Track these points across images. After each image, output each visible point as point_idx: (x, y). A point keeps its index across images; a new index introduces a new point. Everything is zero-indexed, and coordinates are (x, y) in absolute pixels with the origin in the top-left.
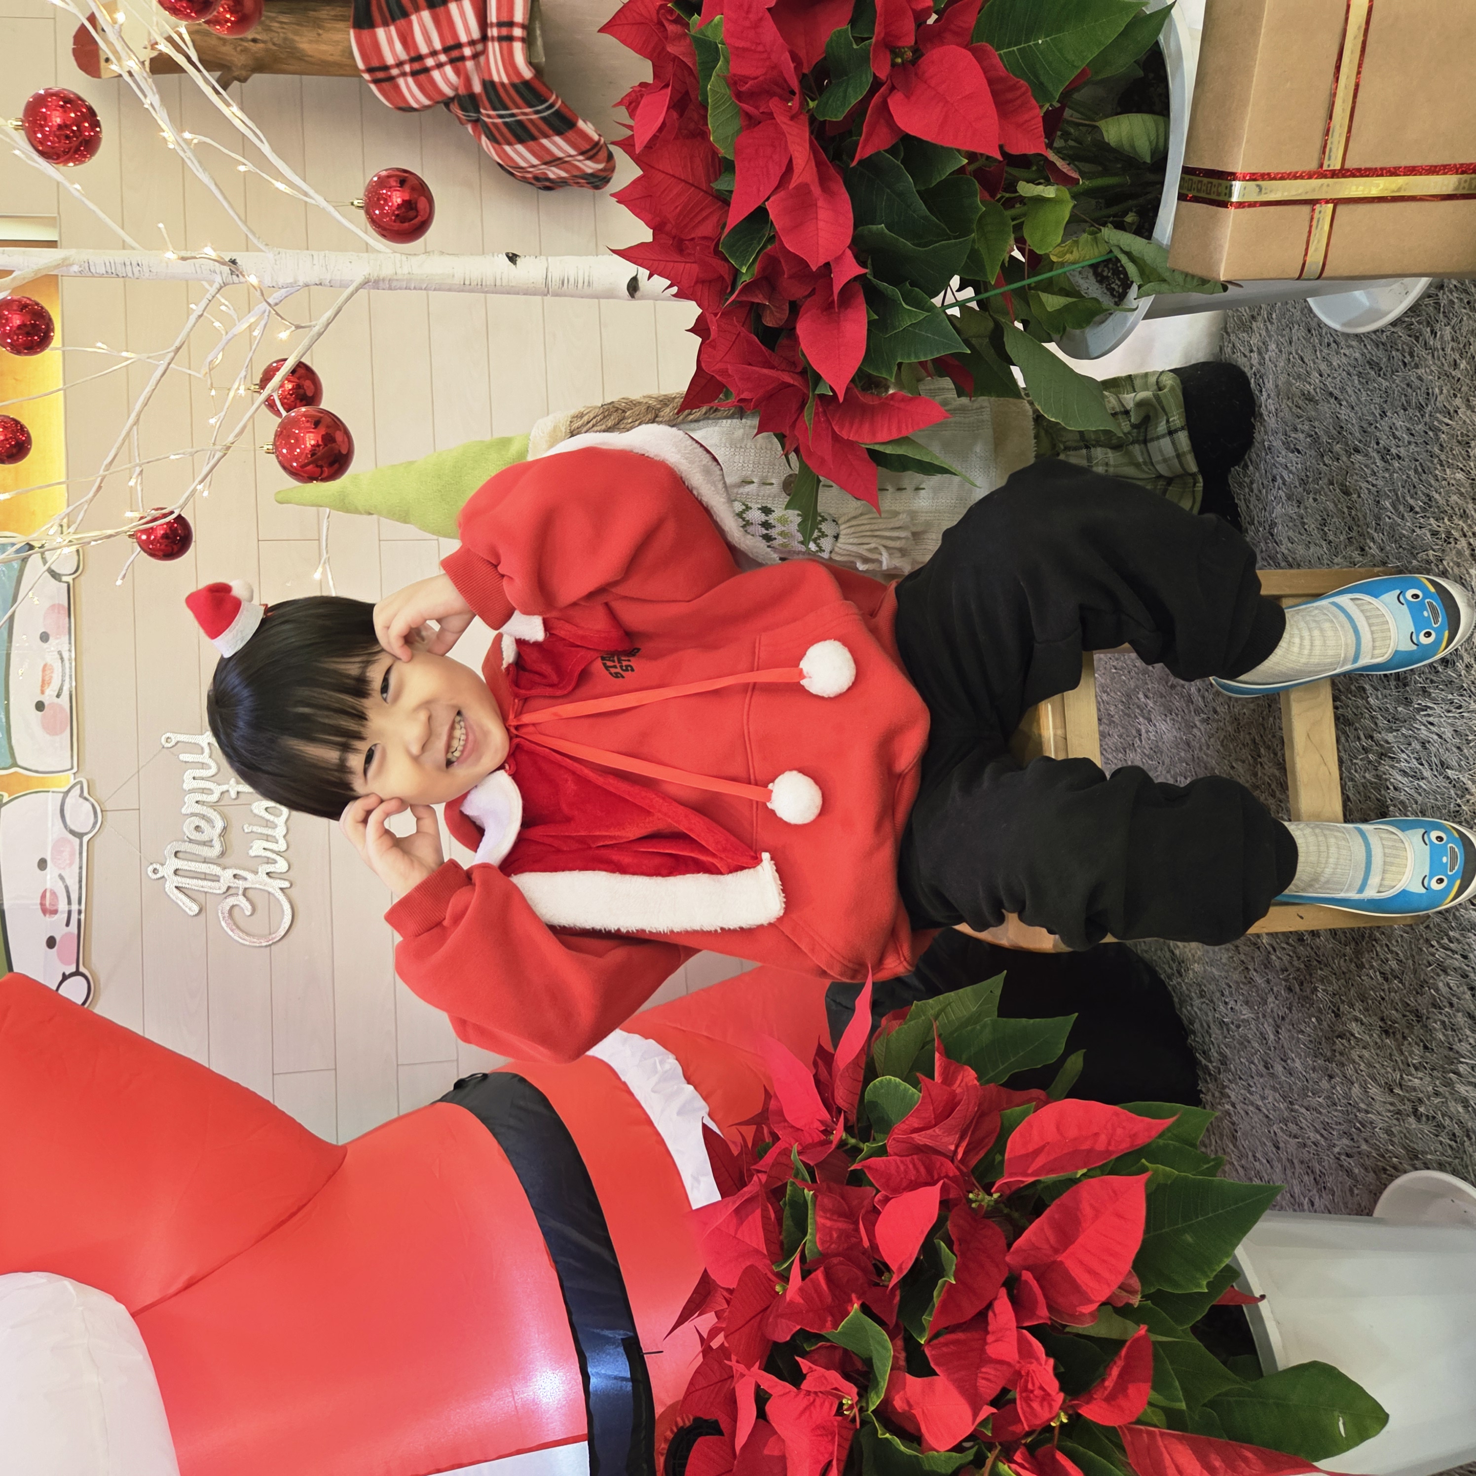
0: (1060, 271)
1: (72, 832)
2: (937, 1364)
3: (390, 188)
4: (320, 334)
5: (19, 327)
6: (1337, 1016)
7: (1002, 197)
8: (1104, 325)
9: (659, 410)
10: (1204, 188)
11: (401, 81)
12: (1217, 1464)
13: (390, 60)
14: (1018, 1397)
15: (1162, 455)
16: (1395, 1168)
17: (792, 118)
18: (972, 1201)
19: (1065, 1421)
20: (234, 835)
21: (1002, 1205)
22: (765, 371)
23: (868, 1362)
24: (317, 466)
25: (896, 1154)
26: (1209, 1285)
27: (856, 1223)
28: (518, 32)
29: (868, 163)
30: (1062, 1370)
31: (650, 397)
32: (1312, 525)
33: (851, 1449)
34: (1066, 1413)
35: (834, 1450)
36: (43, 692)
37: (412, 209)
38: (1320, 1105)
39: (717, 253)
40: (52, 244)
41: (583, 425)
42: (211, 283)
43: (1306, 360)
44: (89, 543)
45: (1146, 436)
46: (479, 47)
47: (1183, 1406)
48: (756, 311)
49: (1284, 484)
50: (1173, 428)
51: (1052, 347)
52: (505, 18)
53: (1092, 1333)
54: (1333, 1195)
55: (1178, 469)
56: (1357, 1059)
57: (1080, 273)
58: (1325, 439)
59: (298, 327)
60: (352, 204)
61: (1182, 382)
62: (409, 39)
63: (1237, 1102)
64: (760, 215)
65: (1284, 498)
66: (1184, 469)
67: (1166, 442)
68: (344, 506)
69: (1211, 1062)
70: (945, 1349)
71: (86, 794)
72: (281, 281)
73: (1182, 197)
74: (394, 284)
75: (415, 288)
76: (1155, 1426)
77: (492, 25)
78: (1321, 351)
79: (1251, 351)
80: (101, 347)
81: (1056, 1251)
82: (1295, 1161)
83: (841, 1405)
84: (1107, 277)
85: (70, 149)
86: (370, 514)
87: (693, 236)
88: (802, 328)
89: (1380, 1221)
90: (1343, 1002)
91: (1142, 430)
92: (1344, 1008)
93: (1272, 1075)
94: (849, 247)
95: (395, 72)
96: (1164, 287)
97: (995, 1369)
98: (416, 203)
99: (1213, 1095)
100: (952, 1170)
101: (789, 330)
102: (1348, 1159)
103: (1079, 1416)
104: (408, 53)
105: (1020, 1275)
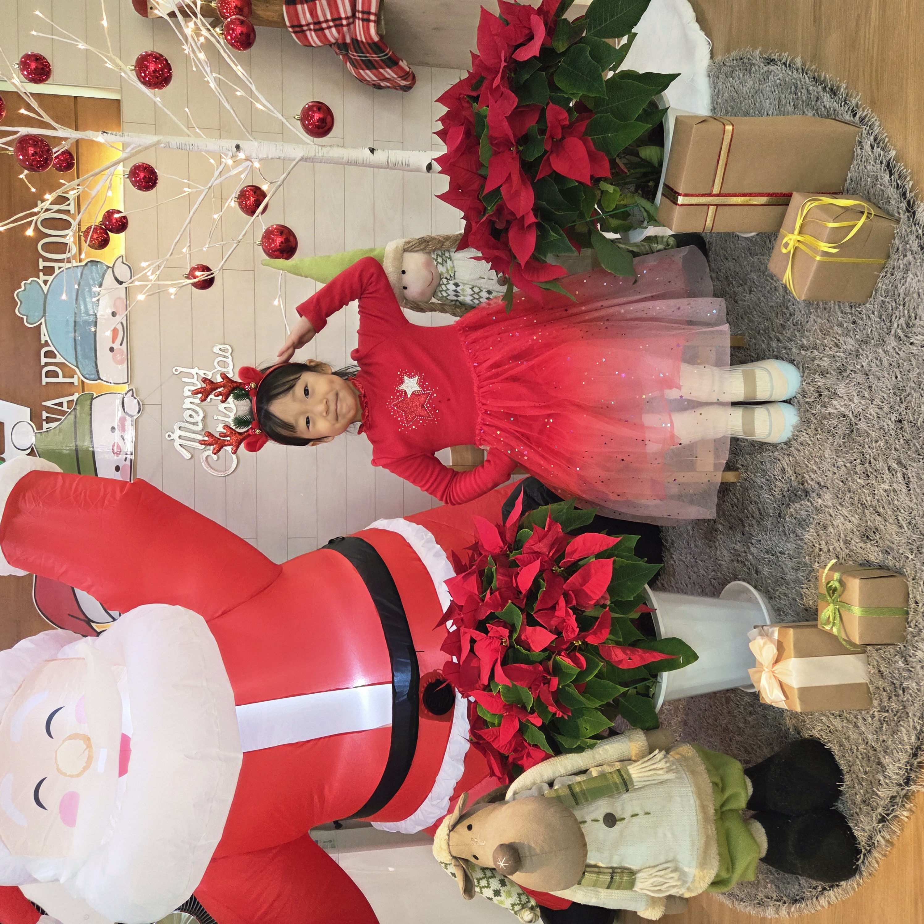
1: (128, 414)
3: (314, 112)
4: (280, 186)
5: (143, 178)
9: (444, 242)
10: (670, 194)
11: (308, 33)
13: (303, 22)
16: (728, 581)
20: (209, 420)
23: (513, 622)
24: (281, 253)
25: (526, 553)
26: (634, 597)
27: (511, 578)
28: (372, 17)
29: (542, 180)
31: (440, 236)
33: (506, 654)
34: (581, 640)
35: (499, 656)
36: (113, 342)
37: (323, 122)
41: (409, 247)
46: (351, 20)
48: (493, 224)
52: (366, 9)
59: (271, 183)
60: (295, 118)
62: (314, 13)
64: (497, 191)
71: (135, 395)
72: (261, 156)
74: (314, 160)
76: (610, 644)
77: (359, 11)
81: (582, 585)
83: (502, 641)
85: (157, 82)
89: (721, 599)
94: (532, 209)
95: (305, 28)
98: (325, 119)
100: (546, 559)
103: (586, 641)
104: (313, 19)
105: (569, 592)
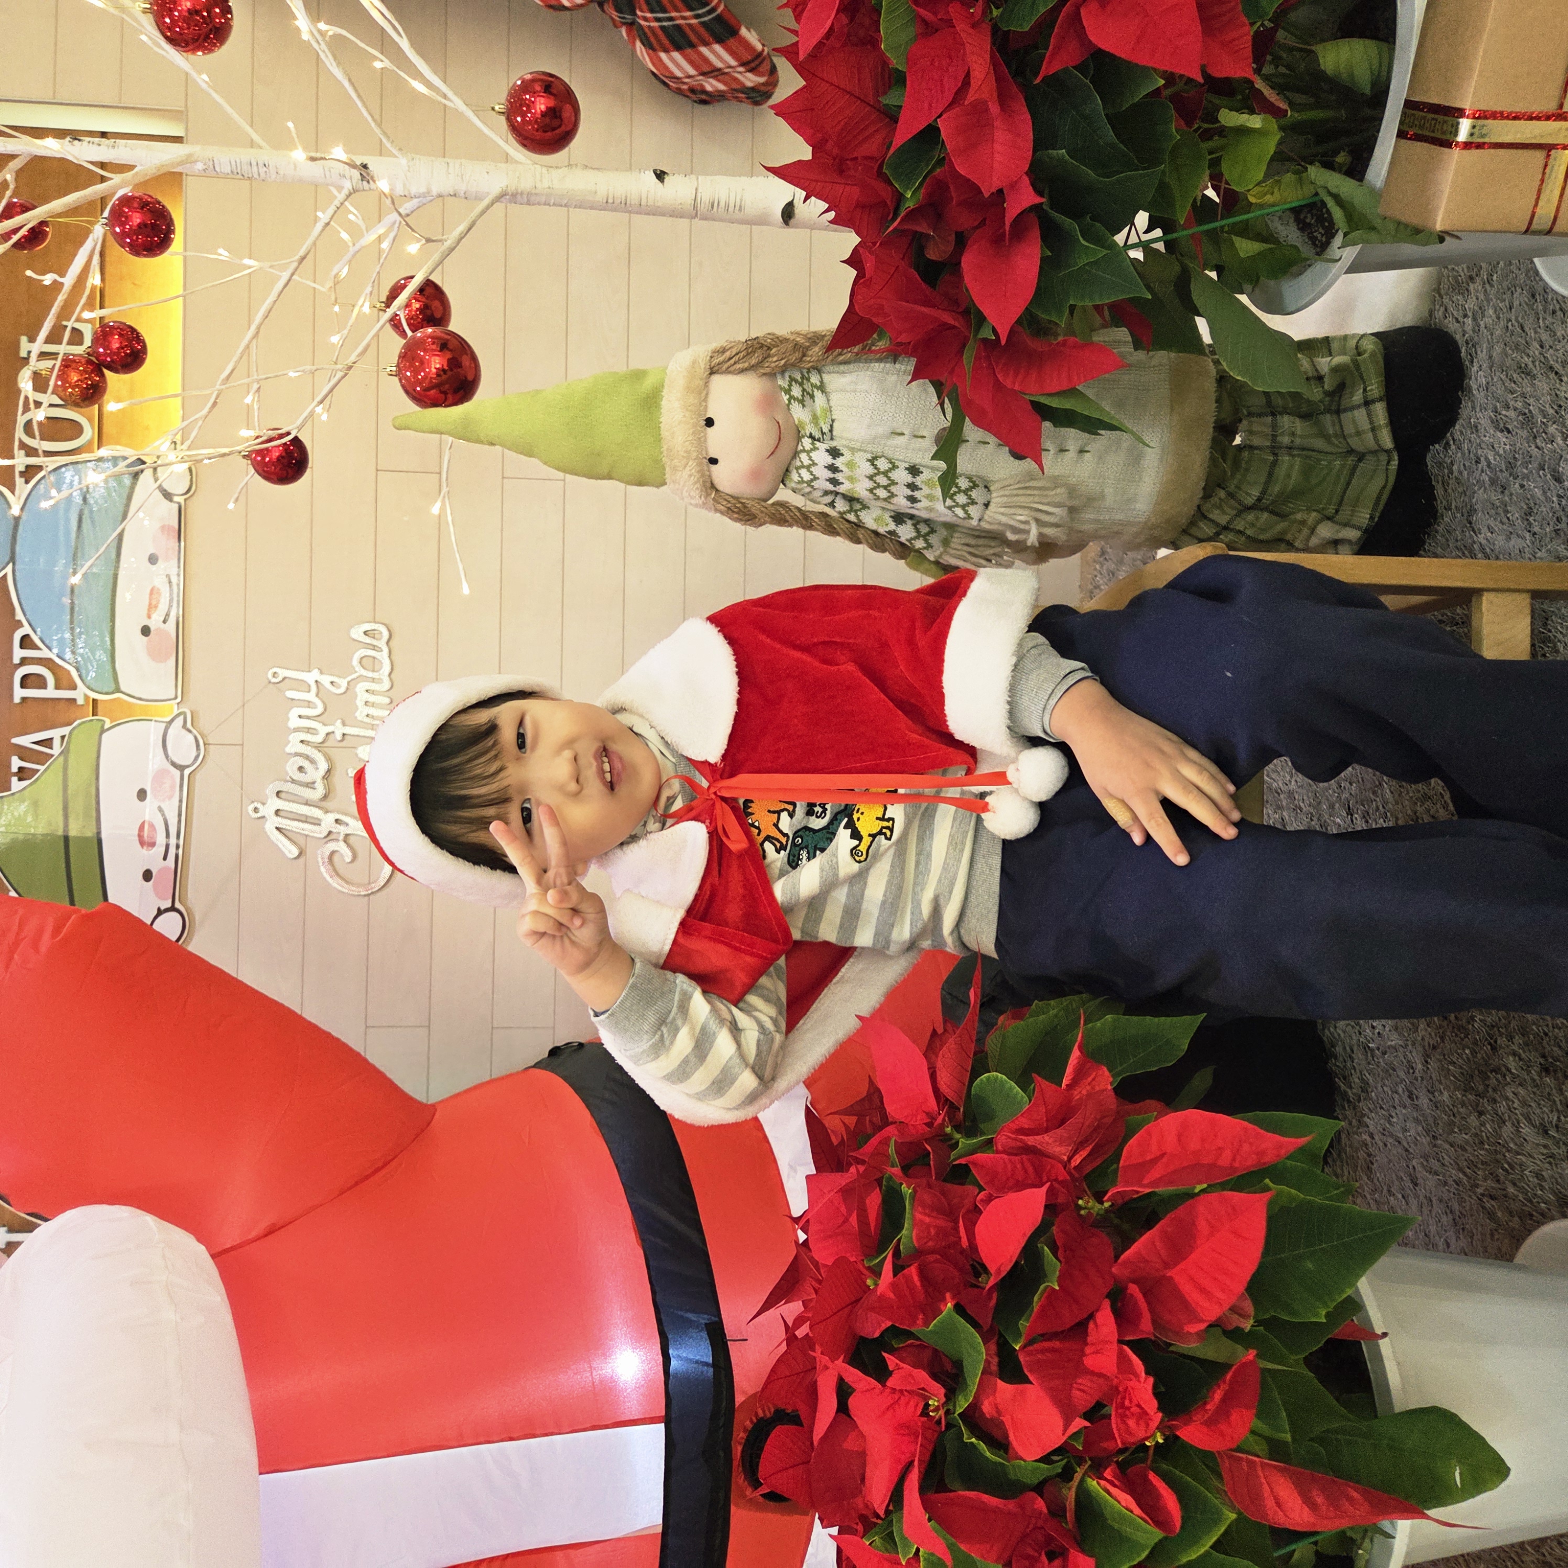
0: (1258, 213)
1: (174, 764)
2: (1030, 1371)
3: (534, 93)
4: (452, 250)
5: (139, 226)
6: (1494, 1049)
7: (1199, 128)
8: (1303, 276)
9: (807, 348)
10: (1427, 125)
12: (1319, 1500)
14: (1113, 1413)
15: (1356, 426)
16: (1543, 1215)
17: (973, 26)
18: (1080, 1208)
19: (1161, 1441)
20: (337, 778)
21: (1112, 1215)
22: (924, 309)
23: (958, 1365)
24: (441, 392)
25: (1004, 1152)
26: (1328, 1315)
27: (956, 1222)
29: (1054, 80)
30: (1163, 1389)
31: (798, 334)
32: (1515, 515)
33: (935, 1450)
34: (1163, 1434)
35: (917, 1450)
36: (149, 617)
37: (556, 117)
38: (1467, 1142)
39: (880, 174)
40: (177, 139)
41: (724, 362)
42: (340, 188)
43: (1527, 329)
44: (202, 460)
45: (1339, 406)
47: (1288, 1437)
48: (918, 242)
49: (1489, 465)
50: (1370, 398)
51: (1244, 298)
53: (1198, 1355)
54: (1472, 1237)
55: (1371, 444)
56: (1511, 1095)
57: (1280, 218)
58: (1540, 419)
59: (428, 240)
60: (493, 109)
61: (1385, 348)
63: (1375, 1132)
64: (930, 135)
65: (1487, 482)
66: (1379, 445)
67: (1360, 415)
68: (467, 433)
69: (1351, 1088)
70: (1039, 1356)
71: (189, 725)
72: (414, 190)
73: (1401, 135)
74: (532, 198)
75: (554, 204)
76: (1258, 1456)
78: (1544, 319)
79: (1465, 316)
80: (223, 254)
81: (1167, 1265)
82: (1434, 1199)
83: (927, 1405)
84: (1310, 224)
85: (200, 35)
86: (492, 444)
87: (856, 155)
88: (967, 262)
89: (1522, 1268)
90: (1501, 1034)
91: (1337, 399)
92: (1502, 1041)
93: (1417, 1107)
94: (1026, 173)
96: (1373, 236)
97: (1092, 1381)
98: (560, 111)
99: (1350, 1124)
100: (1063, 1175)
101: (953, 264)
102: (1493, 1202)
103: (1177, 1437)
105: (1126, 1288)
